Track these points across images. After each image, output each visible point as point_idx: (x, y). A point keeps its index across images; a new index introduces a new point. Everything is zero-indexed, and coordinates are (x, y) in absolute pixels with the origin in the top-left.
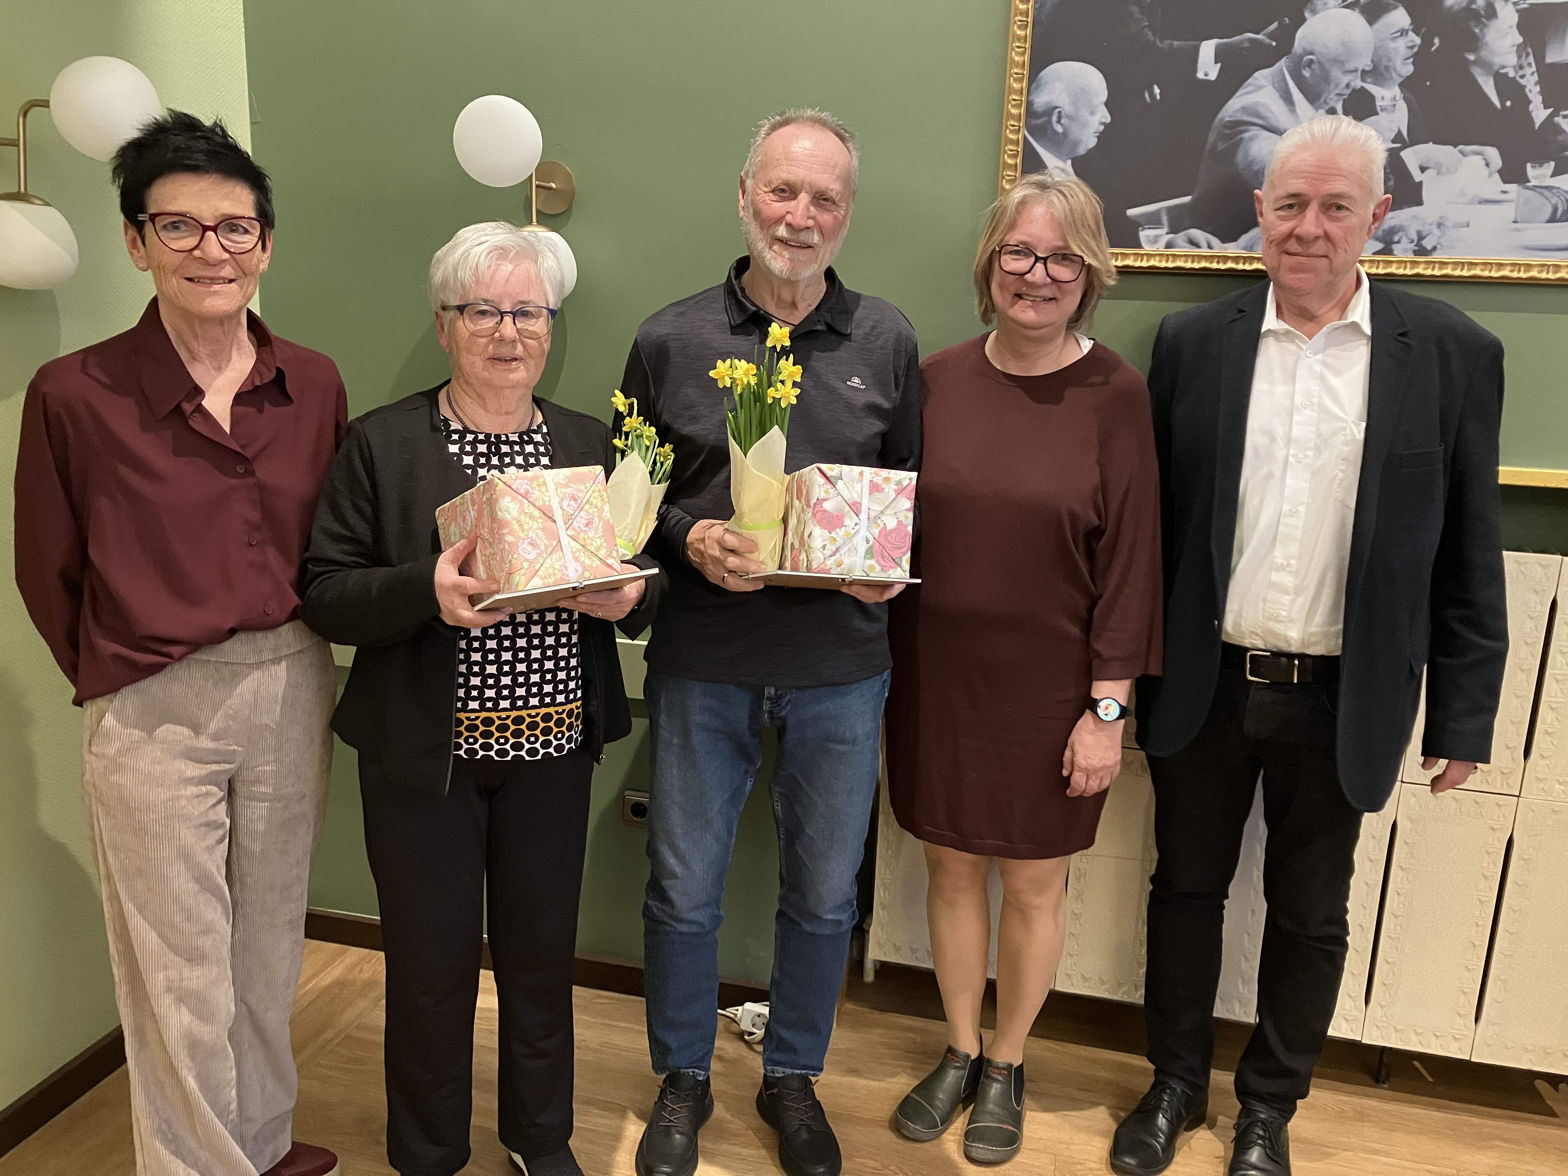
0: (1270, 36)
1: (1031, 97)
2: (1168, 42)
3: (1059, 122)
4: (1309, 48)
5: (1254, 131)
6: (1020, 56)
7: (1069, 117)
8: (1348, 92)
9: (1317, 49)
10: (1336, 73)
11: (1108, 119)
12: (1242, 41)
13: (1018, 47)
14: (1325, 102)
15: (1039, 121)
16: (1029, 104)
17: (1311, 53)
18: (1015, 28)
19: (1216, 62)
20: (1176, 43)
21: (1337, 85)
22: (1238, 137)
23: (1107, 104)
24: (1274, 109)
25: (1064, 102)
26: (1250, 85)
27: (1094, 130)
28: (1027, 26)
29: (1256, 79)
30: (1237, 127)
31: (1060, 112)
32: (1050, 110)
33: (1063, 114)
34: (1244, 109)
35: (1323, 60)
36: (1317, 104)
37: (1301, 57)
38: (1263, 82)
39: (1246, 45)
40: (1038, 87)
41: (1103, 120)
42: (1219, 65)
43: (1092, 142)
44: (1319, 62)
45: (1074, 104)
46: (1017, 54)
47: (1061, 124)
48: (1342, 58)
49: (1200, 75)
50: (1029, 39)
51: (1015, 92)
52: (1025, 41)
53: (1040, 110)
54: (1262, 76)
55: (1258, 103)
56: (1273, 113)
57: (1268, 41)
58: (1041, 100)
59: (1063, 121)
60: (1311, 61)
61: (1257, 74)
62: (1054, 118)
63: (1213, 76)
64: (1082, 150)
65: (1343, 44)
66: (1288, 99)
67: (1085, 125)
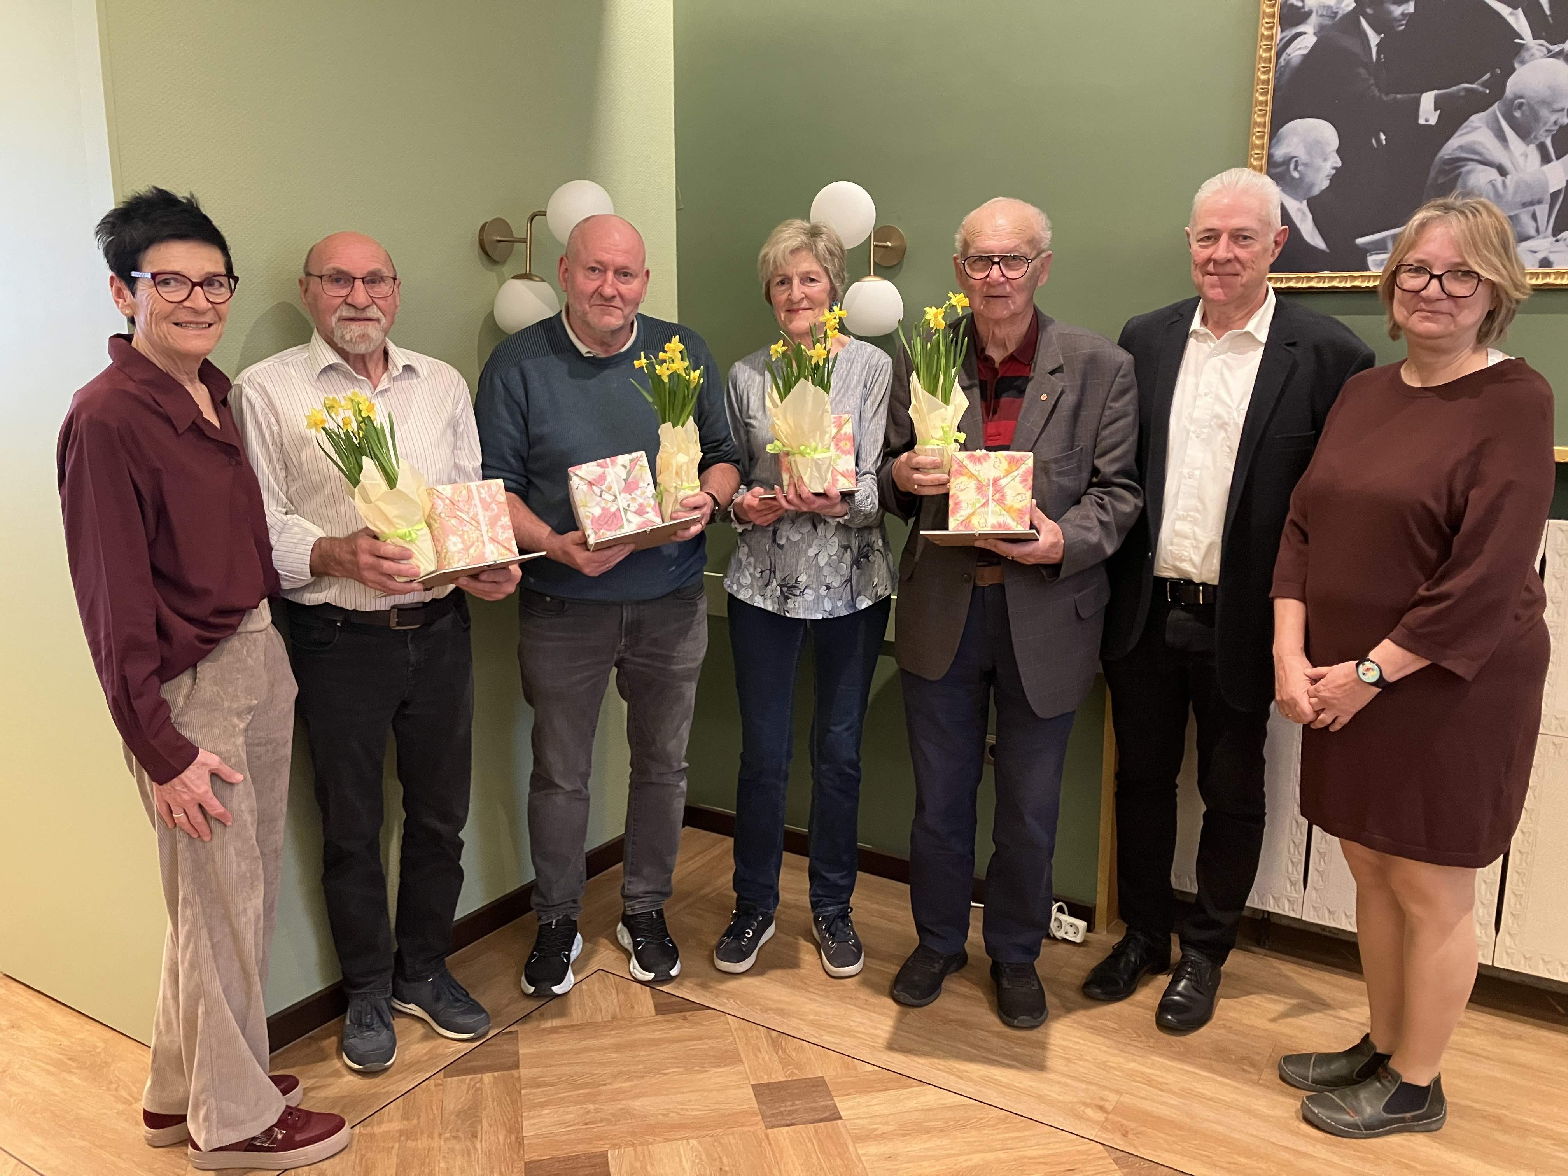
0: (1483, 85)
1: (1272, 151)
2: (1392, 96)
3: (1296, 168)
4: (1519, 93)
5: (1471, 165)
6: (1262, 118)
7: (1306, 165)
8: (1556, 128)
9: (1527, 93)
10: (1544, 112)
11: (1339, 164)
12: (1459, 91)
13: (1260, 110)
14: (1535, 138)
15: (1279, 170)
16: (1270, 156)
17: (1521, 97)
18: (1258, 94)
19: (1436, 110)
20: (1399, 96)
21: (1545, 123)
22: (1457, 172)
23: (1338, 151)
24: (1489, 146)
25: (1301, 153)
26: (1467, 127)
27: (1326, 173)
28: (1268, 92)
29: (1472, 122)
30: (1455, 164)
31: (1297, 161)
32: (1288, 160)
33: (1299, 162)
34: (1461, 148)
35: (1532, 102)
36: (1528, 140)
37: (1512, 101)
38: (1477, 124)
39: (1462, 94)
40: (1278, 141)
41: (1336, 165)
42: (1438, 112)
43: (1326, 184)
44: (1529, 104)
45: (1309, 153)
46: (1259, 116)
47: (1298, 171)
48: (1549, 100)
49: (1422, 121)
50: (1270, 104)
51: (1258, 147)
52: (1267, 105)
53: (1280, 160)
54: (1477, 119)
55: (1475, 142)
56: (1488, 149)
57: (1481, 89)
58: (1280, 153)
59: (1299, 168)
60: (1521, 104)
61: (1473, 118)
62: (1292, 166)
63: (1433, 121)
64: (1316, 191)
65: (1550, 87)
66: (1501, 137)
67: (1318, 170)
